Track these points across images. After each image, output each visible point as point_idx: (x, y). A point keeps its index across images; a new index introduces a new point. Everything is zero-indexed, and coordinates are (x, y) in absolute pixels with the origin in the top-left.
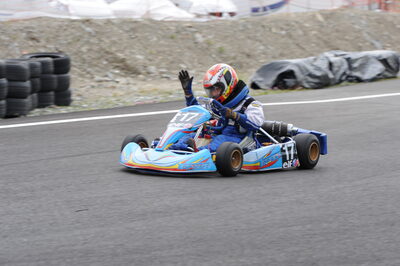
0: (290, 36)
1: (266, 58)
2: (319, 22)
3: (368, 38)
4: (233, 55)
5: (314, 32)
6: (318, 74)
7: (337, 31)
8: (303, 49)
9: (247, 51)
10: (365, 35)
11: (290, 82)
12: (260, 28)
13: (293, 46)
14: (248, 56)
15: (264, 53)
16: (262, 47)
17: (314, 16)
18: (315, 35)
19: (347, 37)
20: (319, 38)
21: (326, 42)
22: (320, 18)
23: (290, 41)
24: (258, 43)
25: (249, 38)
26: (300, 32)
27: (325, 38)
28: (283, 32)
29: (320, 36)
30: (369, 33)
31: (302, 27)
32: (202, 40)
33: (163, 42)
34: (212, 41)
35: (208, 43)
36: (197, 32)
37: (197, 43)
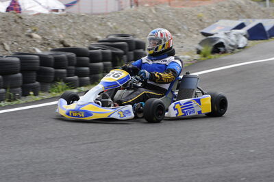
0: (146, 23)
2: (154, 14)
6: (233, 44)
7: (165, 19)
10: (177, 21)
11: (222, 49)
15: (141, 34)
16: (138, 30)
17: (150, 10)
18: (156, 22)
19: (171, 23)
22: (154, 11)
23: (147, 26)
27: (161, 23)
28: (142, 21)
31: (149, 17)
32: (111, 26)
33: (100, 28)
34: (117, 27)
35: (115, 28)
36: (108, 21)
37: (111, 28)
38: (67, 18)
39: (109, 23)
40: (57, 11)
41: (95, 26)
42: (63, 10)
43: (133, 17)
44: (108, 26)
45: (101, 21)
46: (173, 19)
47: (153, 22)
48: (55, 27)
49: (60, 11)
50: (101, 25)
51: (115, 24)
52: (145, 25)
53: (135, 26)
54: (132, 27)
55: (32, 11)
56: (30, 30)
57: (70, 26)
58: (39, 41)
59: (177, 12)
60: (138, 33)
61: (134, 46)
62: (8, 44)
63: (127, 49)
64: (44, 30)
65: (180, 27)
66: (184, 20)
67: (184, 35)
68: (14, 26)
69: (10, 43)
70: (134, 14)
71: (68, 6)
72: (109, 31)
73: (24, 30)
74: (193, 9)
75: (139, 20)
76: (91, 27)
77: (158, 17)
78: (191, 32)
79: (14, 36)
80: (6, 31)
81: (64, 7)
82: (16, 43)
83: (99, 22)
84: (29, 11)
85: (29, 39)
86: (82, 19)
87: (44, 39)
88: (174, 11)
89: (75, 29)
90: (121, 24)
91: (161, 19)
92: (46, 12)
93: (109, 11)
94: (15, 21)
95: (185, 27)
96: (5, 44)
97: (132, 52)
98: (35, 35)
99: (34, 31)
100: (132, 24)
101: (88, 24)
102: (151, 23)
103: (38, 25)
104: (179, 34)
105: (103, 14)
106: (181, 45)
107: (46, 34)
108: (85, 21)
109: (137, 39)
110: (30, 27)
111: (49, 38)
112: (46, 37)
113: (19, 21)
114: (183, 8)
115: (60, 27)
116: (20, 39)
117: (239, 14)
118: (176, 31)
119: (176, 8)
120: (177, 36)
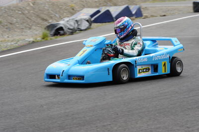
0: (23, 14)
1: (18, 25)
2: (32, 6)
3: (52, 12)
4: (6, 24)
5: (32, 11)
7: (40, 10)
9: (10, 22)
10: (51, 11)
12: (11, 11)
13: (26, 18)
14: (11, 24)
15: (17, 22)
16: (15, 20)
17: (29, 4)
18: (32, 13)
19: (45, 13)
20: (34, 14)
21: (38, 16)
22: (32, 5)
23: (24, 16)
24: (13, 18)
25: (8, 16)
26: (27, 12)
27: (37, 14)
28: (20, 12)
29: (35, 13)
30: (52, 10)
31: (26, 9)
43: (12, 10)
47: (29, 13)
52: (21, 16)
53: (13, 17)
54: (9, 17)
70: (14, 7)
88: (50, 3)
95: (57, 15)
102: (27, 13)
117: (107, 3)
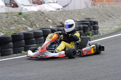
8: (103, 16)
32: (83, 15)
33: (78, 16)
34: (86, 15)
35: (85, 16)
36: (81, 13)
37: (83, 16)
38: (63, 12)
39: (82, 14)
40: (59, 9)
41: (76, 15)
42: (62, 9)
44: (82, 15)
45: (78, 13)
46: (110, 11)
48: (58, 16)
49: (61, 9)
50: (78, 14)
51: (84, 14)
55: (48, 10)
56: (47, 18)
57: (65, 16)
58: (51, 23)
59: (112, 8)
60: (95, 17)
61: (93, 23)
62: (38, 24)
63: (90, 25)
64: (53, 18)
65: (114, 14)
66: (115, 11)
67: (116, 18)
68: (40, 16)
69: (39, 24)
71: (64, 7)
72: (82, 17)
73: (44, 18)
74: (119, 6)
75: (95, 12)
76: (74, 16)
77: (103, 10)
78: (119, 16)
79: (40, 21)
80: (37, 19)
81: (62, 8)
82: (41, 24)
83: (77, 13)
84: (46, 10)
85: (47, 22)
86: (70, 12)
87: (53, 22)
89: (67, 17)
90: (87, 14)
91: (105, 11)
92: (54, 10)
93: (82, 8)
94: (41, 15)
96: (36, 25)
97: (92, 26)
98: (50, 20)
99: (49, 18)
100: (92, 14)
101: (73, 14)
103: (51, 16)
104: (113, 17)
105: (79, 10)
106: (114, 22)
107: (54, 20)
108: (71, 13)
109: (94, 20)
110: (47, 17)
111: (56, 21)
112: (54, 21)
113: (42, 14)
114: (115, 5)
115: (60, 16)
116: (43, 22)
118: (112, 16)
119: (112, 6)
120: (113, 18)
